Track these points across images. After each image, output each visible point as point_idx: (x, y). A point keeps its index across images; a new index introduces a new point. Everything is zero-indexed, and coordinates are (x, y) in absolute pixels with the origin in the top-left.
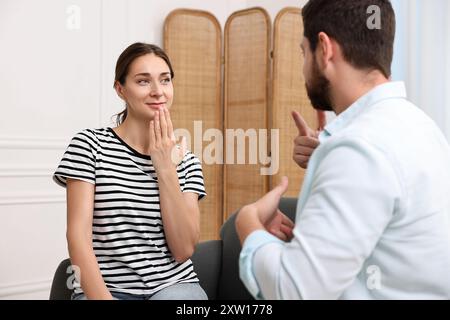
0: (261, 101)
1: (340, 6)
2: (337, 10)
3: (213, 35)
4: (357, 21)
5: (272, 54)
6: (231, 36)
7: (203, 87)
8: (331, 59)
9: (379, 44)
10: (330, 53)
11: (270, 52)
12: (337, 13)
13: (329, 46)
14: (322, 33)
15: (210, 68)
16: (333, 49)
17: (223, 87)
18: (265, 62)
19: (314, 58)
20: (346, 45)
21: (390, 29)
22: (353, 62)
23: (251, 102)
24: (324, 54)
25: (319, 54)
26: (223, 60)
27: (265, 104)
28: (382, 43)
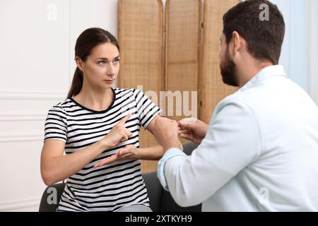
0: (194, 62)
1: (249, 16)
2: (247, 18)
3: (157, 9)
4: (260, 26)
5: (202, 25)
6: (170, 10)
7: (149, 50)
8: (239, 50)
9: (272, 44)
10: (238, 46)
11: (201, 23)
12: (247, 20)
13: (239, 40)
14: (235, 32)
15: (154, 36)
16: (241, 43)
17: (164, 49)
18: (197, 31)
19: (228, 48)
20: (251, 41)
21: (281, 34)
22: (253, 53)
23: (186, 62)
24: (235, 46)
25: (231, 46)
26: (164, 29)
27: (197, 64)
28: (274, 43)
